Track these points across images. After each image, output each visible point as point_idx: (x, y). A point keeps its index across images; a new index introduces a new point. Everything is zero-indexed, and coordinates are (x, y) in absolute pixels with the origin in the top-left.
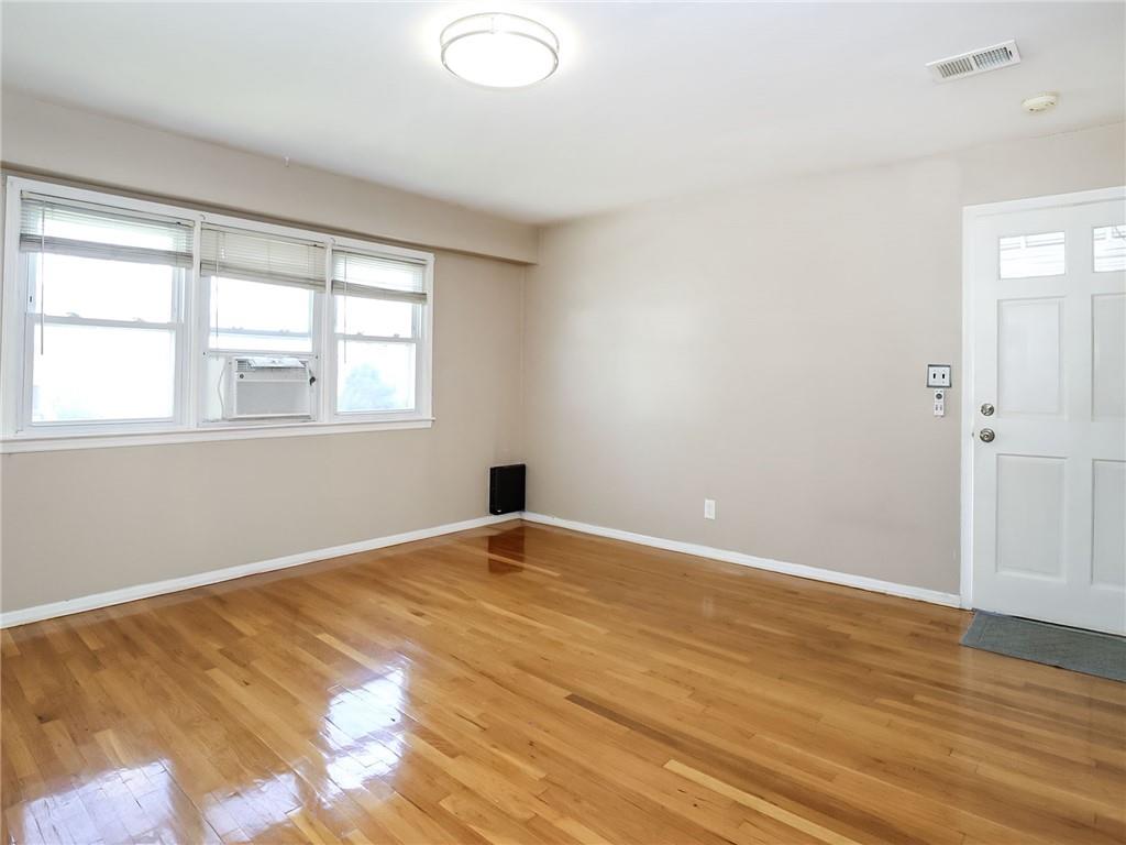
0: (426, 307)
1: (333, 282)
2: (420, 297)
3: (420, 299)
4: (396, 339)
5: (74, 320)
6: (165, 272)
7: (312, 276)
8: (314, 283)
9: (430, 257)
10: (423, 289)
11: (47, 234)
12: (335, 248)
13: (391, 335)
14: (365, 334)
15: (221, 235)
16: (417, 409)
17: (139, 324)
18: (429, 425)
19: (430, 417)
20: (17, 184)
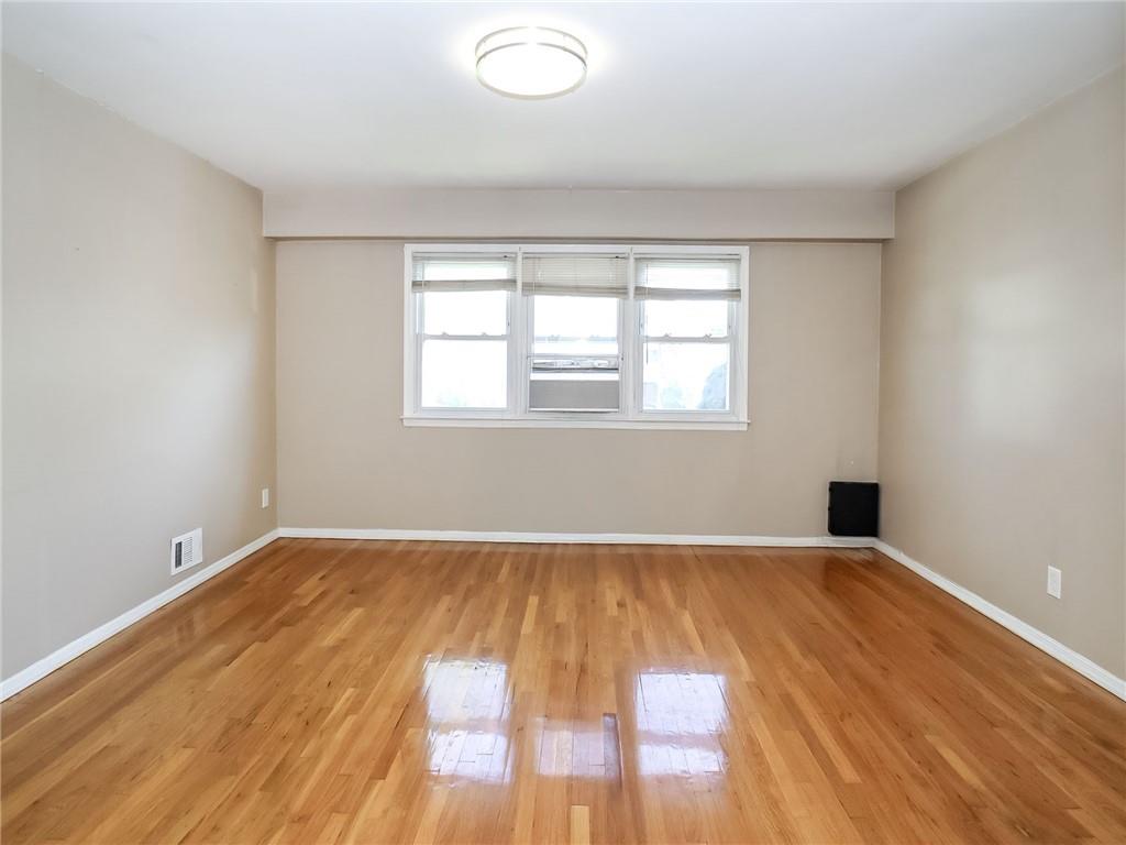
0: (741, 304)
1: (637, 288)
2: (734, 294)
3: (732, 296)
4: (707, 339)
5: (445, 337)
6: (502, 296)
7: (615, 285)
8: (619, 291)
9: (744, 251)
10: (738, 284)
11: (426, 279)
12: (638, 256)
13: (702, 335)
14: (672, 336)
15: (537, 261)
16: (732, 412)
17: (484, 337)
18: (745, 428)
19: (746, 420)
20: (409, 249)
